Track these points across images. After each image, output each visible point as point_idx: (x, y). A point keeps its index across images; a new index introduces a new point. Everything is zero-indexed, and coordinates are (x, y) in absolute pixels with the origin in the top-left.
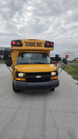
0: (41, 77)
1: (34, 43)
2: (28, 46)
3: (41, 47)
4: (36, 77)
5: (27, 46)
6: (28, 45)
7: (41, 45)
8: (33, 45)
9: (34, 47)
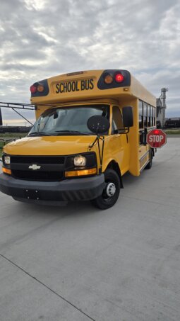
0: (39, 167)
1: (75, 82)
2: (61, 92)
3: (91, 89)
4: (30, 167)
5: (59, 91)
6: (62, 89)
7: (90, 85)
8: (71, 87)
9: (76, 92)
